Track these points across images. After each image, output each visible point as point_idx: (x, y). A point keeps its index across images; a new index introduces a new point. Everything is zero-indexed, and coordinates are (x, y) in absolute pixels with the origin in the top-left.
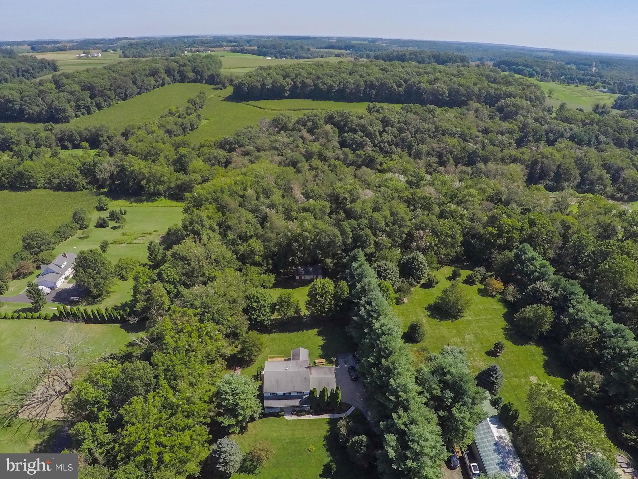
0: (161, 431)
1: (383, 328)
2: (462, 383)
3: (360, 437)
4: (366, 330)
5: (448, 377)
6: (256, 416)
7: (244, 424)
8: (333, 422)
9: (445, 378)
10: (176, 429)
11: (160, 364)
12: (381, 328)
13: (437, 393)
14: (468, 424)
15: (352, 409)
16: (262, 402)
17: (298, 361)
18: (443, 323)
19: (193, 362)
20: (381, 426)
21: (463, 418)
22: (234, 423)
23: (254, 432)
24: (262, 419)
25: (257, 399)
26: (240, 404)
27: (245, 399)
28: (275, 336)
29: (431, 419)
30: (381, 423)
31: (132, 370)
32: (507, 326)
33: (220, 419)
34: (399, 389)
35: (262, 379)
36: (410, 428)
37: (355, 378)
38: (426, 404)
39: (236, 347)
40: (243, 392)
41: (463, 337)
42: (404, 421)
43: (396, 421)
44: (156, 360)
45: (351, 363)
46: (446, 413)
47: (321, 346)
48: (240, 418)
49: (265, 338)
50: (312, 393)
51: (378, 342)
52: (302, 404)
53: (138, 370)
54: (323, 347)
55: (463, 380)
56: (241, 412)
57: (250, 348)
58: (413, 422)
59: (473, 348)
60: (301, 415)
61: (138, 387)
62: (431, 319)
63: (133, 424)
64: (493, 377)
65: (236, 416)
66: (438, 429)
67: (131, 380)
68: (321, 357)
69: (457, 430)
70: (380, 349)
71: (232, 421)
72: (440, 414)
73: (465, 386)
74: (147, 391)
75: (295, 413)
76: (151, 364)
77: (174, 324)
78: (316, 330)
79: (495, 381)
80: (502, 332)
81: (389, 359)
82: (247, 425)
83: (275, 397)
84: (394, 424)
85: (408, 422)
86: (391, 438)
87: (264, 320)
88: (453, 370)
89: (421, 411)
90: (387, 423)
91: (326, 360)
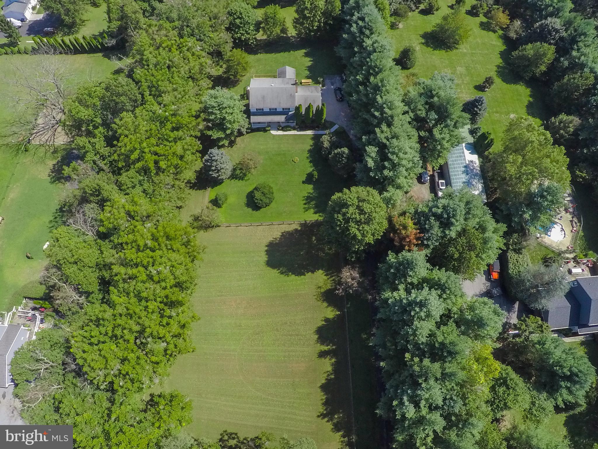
0: (153, 141)
1: (375, 45)
2: (448, 106)
3: (342, 149)
4: (356, 49)
5: (436, 99)
6: (244, 130)
7: (233, 138)
8: (317, 138)
9: (432, 100)
10: (167, 140)
11: (143, 80)
12: (372, 45)
13: (422, 114)
14: (446, 145)
15: (336, 127)
16: (249, 117)
17: (285, 79)
18: (437, 52)
19: (177, 78)
20: (364, 140)
21: (443, 139)
22: (223, 136)
23: (243, 145)
24: (250, 134)
25: (244, 115)
26: (227, 118)
27: (232, 114)
28: (261, 56)
29: (413, 136)
30: (364, 137)
31: (116, 86)
32: (501, 63)
33: (210, 133)
34: (385, 106)
35: (248, 98)
36: (392, 142)
37: (341, 98)
38: (410, 123)
39: (221, 67)
40: (229, 107)
41: (454, 69)
42: (386, 135)
43: (378, 135)
44: (138, 76)
45: (338, 84)
46: (427, 134)
47: (308, 67)
48: (228, 132)
49: (251, 58)
50: (298, 109)
51: (368, 60)
52: (287, 119)
53: (122, 86)
54: (310, 68)
55: (451, 103)
56: (229, 125)
57: (235, 66)
58: (396, 136)
59: (463, 80)
60: (287, 131)
61: (125, 104)
62: (425, 48)
63: (126, 136)
64: (477, 108)
65: (224, 130)
66: (418, 146)
67: (117, 97)
68: (308, 77)
69: (434, 149)
70: (370, 67)
71: (221, 134)
72: (421, 134)
73: (451, 110)
74: (135, 107)
75: (281, 128)
76: (134, 80)
77: (153, 39)
78: (304, 51)
79: (478, 112)
80: (495, 69)
81: (378, 77)
82: (235, 139)
83: (261, 112)
84: (376, 138)
85: (390, 136)
86: (372, 150)
87: (249, 39)
88: (442, 93)
89: (404, 127)
90: (369, 137)
91: (313, 81)
